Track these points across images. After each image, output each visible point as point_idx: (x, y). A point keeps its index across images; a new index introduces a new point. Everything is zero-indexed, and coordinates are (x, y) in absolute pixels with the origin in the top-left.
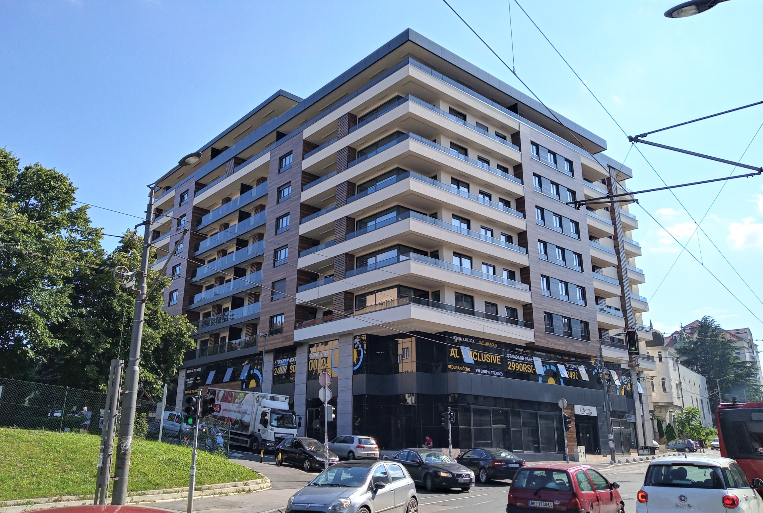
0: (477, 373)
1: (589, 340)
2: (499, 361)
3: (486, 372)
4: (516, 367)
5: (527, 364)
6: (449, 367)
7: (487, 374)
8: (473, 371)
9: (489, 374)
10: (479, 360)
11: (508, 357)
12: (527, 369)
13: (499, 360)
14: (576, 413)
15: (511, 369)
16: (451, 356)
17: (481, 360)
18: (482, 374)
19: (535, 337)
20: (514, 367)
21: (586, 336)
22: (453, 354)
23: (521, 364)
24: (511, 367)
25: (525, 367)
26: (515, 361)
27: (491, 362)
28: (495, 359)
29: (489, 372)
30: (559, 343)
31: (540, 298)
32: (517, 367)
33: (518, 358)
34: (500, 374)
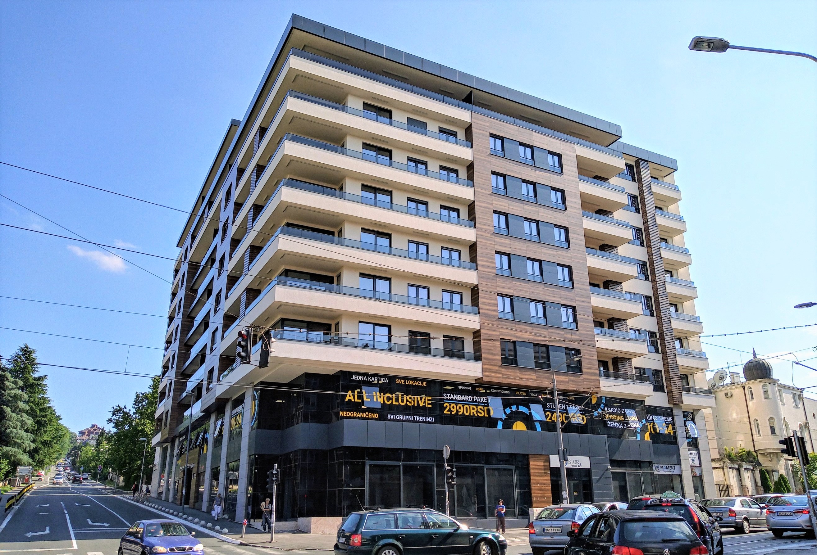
0: (390, 420)
1: (581, 371)
2: (428, 404)
3: (406, 417)
4: (457, 410)
5: (477, 406)
6: (343, 414)
7: (408, 421)
8: (382, 417)
9: (410, 421)
10: (394, 403)
11: (446, 398)
12: (477, 412)
13: (430, 402)
14: (552, 466)
15: (449, 413)
16: (347, 400)
17: (397, 403)
18: (398, 421)
19: (484, 370)
20: (455, 410)
21: (577, 368)
22: (350, 398)
23: (466, 406)
24: (450, 410)
25: (473, 409)
26: (457, 402)
27: (416, 405)
28: (425, 401)
29: (411, 418)
30: (526, 377)
31: (495, 323)
32: (459, 410)
33: (463, 398)
34: (431, 419)
